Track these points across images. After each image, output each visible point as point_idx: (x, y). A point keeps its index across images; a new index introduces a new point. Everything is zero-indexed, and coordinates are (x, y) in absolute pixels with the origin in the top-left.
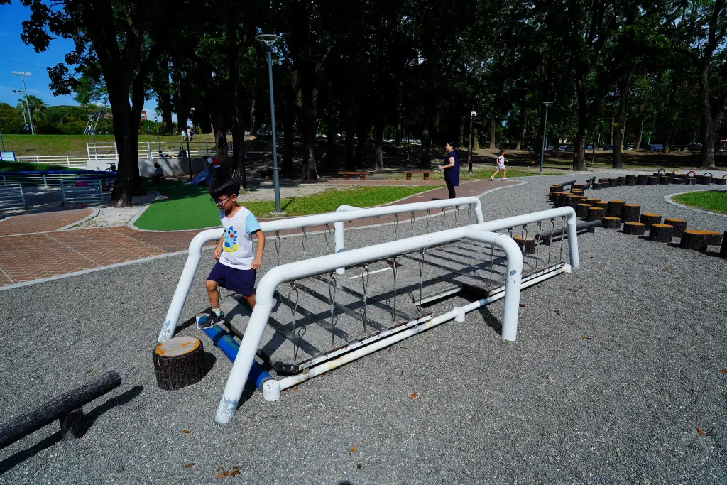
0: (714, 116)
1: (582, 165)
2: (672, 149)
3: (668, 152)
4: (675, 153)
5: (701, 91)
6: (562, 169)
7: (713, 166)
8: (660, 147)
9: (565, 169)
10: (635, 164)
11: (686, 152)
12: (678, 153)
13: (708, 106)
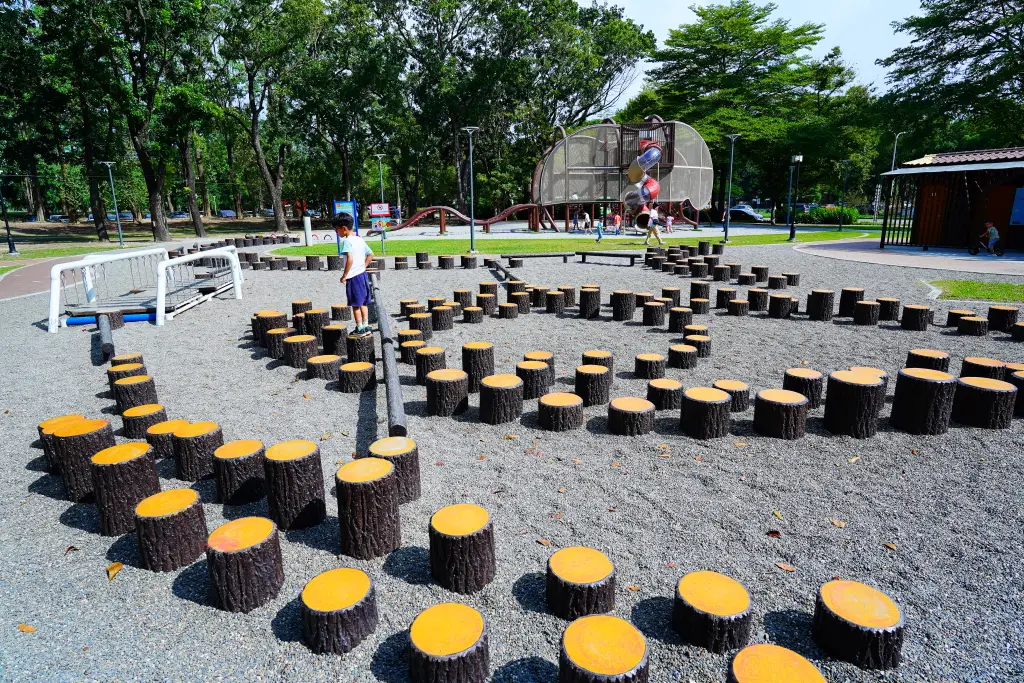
0: (275, 181)
1: (165, 235)
2: (245, 216)
3: (242, 219)
4: (247, 220)
5: (257, 156)
6: (140, 241)
7: (287, 230)
8: (231, 213)
9: (144, 241)
10: (211, 233)
11: (258, 219)
12: (251, 219)
13: (268, 173)
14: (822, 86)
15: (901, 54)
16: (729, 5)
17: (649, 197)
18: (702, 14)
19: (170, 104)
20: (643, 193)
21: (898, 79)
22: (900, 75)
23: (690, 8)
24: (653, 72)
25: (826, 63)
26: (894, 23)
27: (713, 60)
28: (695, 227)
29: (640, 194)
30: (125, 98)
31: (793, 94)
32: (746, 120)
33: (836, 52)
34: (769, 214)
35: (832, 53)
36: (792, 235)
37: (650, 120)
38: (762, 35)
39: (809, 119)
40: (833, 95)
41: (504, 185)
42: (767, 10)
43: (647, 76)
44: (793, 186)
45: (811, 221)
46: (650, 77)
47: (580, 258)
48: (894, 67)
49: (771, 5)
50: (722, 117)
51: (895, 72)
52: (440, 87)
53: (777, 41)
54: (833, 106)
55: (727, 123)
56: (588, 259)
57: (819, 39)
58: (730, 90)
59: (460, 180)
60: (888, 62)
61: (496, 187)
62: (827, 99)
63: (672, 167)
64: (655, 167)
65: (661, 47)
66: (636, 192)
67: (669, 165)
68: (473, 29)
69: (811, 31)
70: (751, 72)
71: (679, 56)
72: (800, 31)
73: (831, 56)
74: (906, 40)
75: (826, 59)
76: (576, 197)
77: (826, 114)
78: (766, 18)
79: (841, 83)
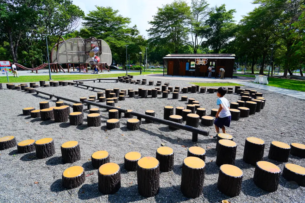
14: (133, 34)
15: (151, 29)
16: (106, 8)
17: (97, 62)
18: (99, 8)
20: (95, 61)
21: (150, 35)
22: (151, 34)
23: (95, 6)
24: (84, 23)
25: (133, 28)
26: (148, 22)
27: (103, 23)
28: (108, 71)
31: (125, 35)
32: (116, 41)
33: (136, 26)
34: (122, 67)
35: (135, 26)
36: (141, 73)
37: (91, 38)
38: (117, 18)
39: (131, 43)
40: (135, 37)
41: (35, 56)
42: (116, 12)
43: (82, 24)
44: (128, 60)
45: (132, 69)
46: (83, 25)
48: (150, 32)
49: (118, 10)
50: (109, 39)
51: (150, 33)
53: (120, 20)
54: (135, 40)
55: (111, 41)
56: (101, 81)
57: (130, 22)
58: (110, 32)
59: (14, 53)
60: (148, 31)
62: (134, 38)
63: (101, 53)
64: (97, 53)
65: (86, 16)
66: (93, 60)
67: (100, 52)
69: (128, 20)
70: (113, 28)
71: (93, 20)
72: (125, 19)
73: (134, 27)
74: (151, 26)
75: (133, 27)
76: (69, 61)
77: (134, 42)
78: (116, 14)
79: (137, 34)
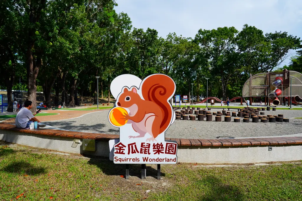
17: (277, 95)
19: (147, 73)
29: (274, 94)
30: (139, 72)
47: (228, 109)
52: (217, 63)
56: (230, 109)
59: (223, 89)
61: (235, 91)
63: (289, 85)
66: (273, 93)
68: (232, 45)
